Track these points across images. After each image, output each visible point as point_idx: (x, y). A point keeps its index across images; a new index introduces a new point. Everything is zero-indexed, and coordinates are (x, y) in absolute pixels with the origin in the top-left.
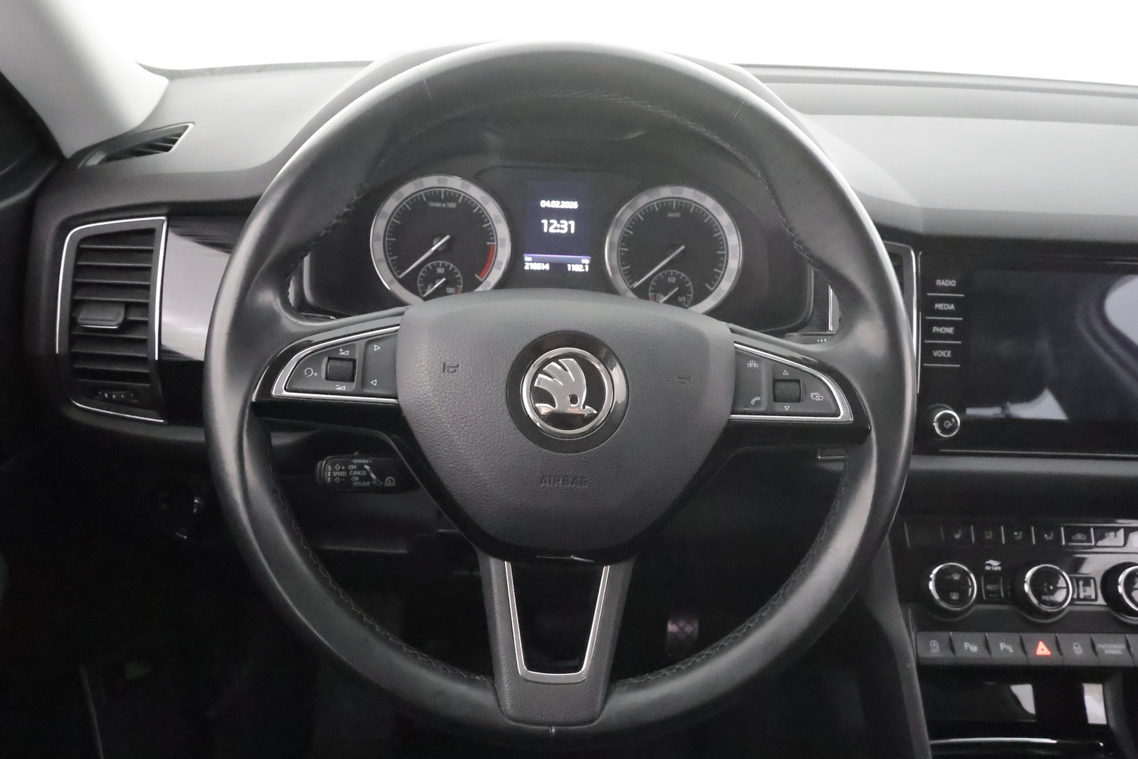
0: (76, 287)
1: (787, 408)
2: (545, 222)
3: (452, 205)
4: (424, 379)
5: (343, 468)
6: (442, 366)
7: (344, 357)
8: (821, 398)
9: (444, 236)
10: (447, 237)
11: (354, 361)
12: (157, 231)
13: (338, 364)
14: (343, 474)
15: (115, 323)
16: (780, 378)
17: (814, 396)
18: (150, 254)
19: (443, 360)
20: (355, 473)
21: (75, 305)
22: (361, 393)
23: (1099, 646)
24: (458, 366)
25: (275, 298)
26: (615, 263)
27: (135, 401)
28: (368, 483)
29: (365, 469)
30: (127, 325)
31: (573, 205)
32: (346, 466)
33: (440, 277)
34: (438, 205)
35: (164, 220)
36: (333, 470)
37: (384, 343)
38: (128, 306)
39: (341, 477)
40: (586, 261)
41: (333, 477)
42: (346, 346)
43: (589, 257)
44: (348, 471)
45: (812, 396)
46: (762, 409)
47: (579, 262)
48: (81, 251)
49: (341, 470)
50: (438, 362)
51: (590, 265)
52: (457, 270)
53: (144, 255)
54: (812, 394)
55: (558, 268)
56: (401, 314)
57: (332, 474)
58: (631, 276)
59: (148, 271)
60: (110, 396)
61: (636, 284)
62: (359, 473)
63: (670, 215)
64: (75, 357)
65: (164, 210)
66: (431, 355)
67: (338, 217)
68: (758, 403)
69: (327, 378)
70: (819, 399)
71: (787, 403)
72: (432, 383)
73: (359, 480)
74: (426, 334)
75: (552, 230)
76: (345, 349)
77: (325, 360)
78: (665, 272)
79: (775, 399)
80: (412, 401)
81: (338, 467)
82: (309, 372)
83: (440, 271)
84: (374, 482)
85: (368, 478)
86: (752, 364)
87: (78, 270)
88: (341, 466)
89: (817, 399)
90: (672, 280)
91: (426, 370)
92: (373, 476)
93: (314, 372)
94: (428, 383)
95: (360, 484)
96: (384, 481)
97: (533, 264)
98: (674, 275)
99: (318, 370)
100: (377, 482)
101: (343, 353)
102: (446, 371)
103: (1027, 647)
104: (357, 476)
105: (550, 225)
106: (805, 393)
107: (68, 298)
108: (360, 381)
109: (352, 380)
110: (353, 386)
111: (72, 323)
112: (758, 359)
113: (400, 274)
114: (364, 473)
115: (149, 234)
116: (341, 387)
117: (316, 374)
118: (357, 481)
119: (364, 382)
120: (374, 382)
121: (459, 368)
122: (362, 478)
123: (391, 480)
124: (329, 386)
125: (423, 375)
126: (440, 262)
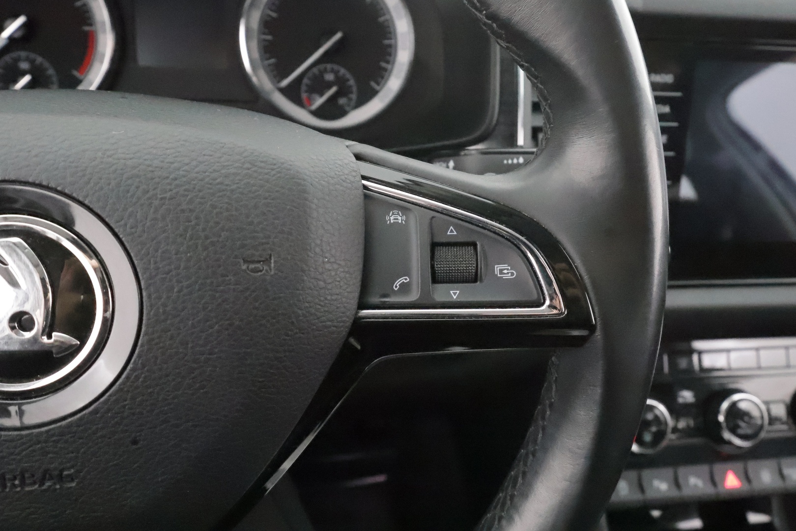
1: (455, 293)
8: (512, 274)
16: (444, 240)
17: (501, 271)
23: (787, 471)
26: (256, 55)
45: (497, 271)
46: (413, 297)
52: (46, 64)
54: (497, 268)
58: (278, 72)
61: (285, 83)
68: (405, 288)
70: (509, 276)
71: (456, 285)
78: (322, 67)
79: (435, 280)
86: (395, 217)
89: (505, 277)
90: (330, 77)
98: (332, 71)
103: (717, 478)
106: (486, 265)
112: (404, 207)
126: (23, 54)
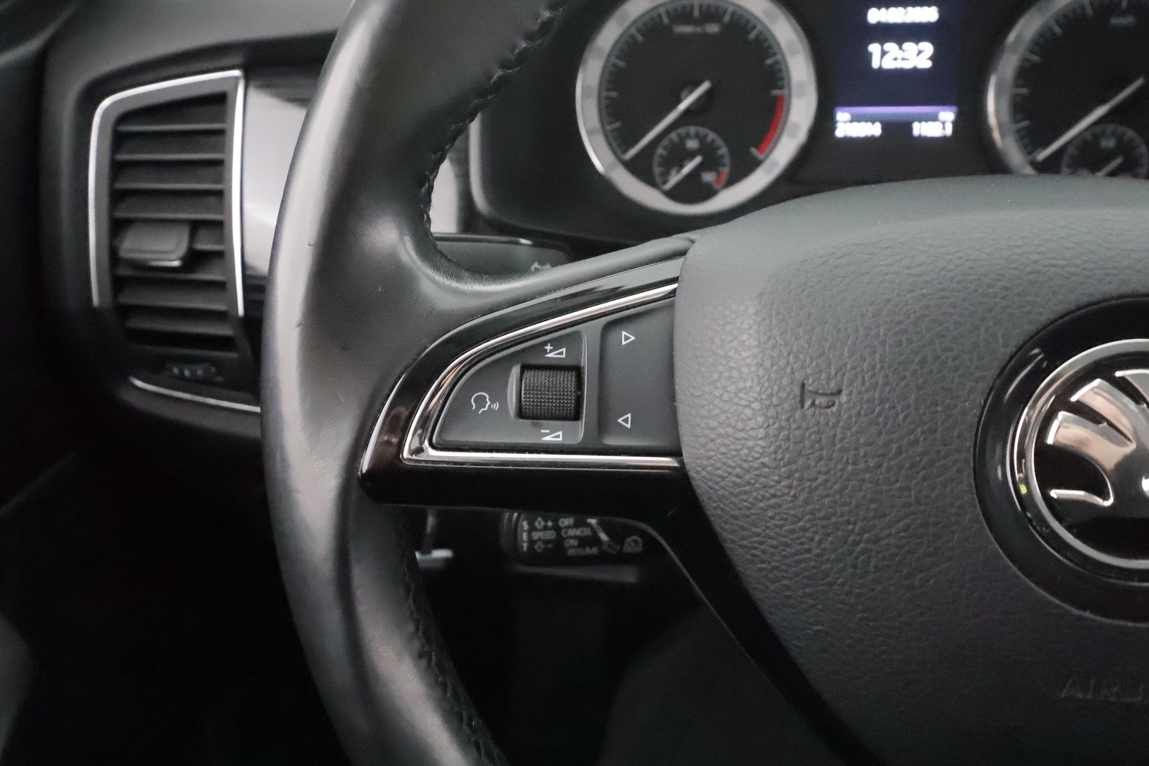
0: (116, 197)
2: (874, 48)
3: (713, 28)
4: (752, 423)
5: (550, 524)
6: (797, 391)
7: (553, 363)
9: (696, 84)
10: (705, 86)
11: (577, 370)
12: (230, 98)
13: (543, 378)
14: (551, 535)
15: (174, 256)
18: (220, 136)
19: (799, 376)
20: (572, 532)
21: (117, 227)
22: (597, 446)
24: (839, 392)
25: (401, 235)
26: (1005, 117)
27: (220, 379)
28: (594, 550)
29: (590, 525)
30: (194, 259)
31: (929, 14)
32: (555, 521)
33: (692, 155)
34: (687, 29)
35: (237, 78)
36: (532, 528)
37: (644, 324)
38: (195, 227)
39: (546, 542)
40: (948, 116)
41: (532, 542)
42: (561, 337)
43: (954, 108)
44: (557, 528)
47: (934, 118)
48: (119, 138)
49: (545, 528)
50: (785, 381)
51: (955, 124)
52: (719, 142)
53: (213, 139)
55: (897, 131)
56: (682, 253)
57: (530, 536)
58: (1033, 138)
59: (219, 166)
60: (182, 372)
61: (1042, 155)
62: (577, 532)
63: (1116, 21)
64: (125, 311)
65: (238, 60)
66: (767, 364)
67: (529, 37)
69: (521, 414)
72: (771, 431)
73: (579, 546)
74: (751, 310)
75: (888, 64)
76: (556, 343)
77: (516, 371)
78: (1097, 129)
80: (720, 472)
81: (539, 523)
82: (480, 402)
83: (692, 144)
84: (605, 548)
85: (595, 540)
87: (117, 169)
88: (546, 521)
90: (1108, 143)
91: (756, 400)
92: (603, 537)
93: (493, 402)
94: (761, 433)
95: (580, 552)
96: (622, 544)
97: (849, 125)
99: (500, 396)
100: (610, 547)
101: (552, 355)
102: (808, 403)
104: (574, 537)
105: (884, 53)
107: (105, 216)
108: (595, 421)
109: (576, 416)
110: (578, 432)
111: (113, 257)
113: (625, 152)
114: (587, 532)
115: (218, 101)
116: (553, 435)
117: (496, 406)
118: (573, 547)
119: (603, 423)
120: (626, 421)
121: (844, 398)
122: (583, 542)
123: (635, 541)
124: (525, 433)
125: (748, 412)
126: (692, 130)
